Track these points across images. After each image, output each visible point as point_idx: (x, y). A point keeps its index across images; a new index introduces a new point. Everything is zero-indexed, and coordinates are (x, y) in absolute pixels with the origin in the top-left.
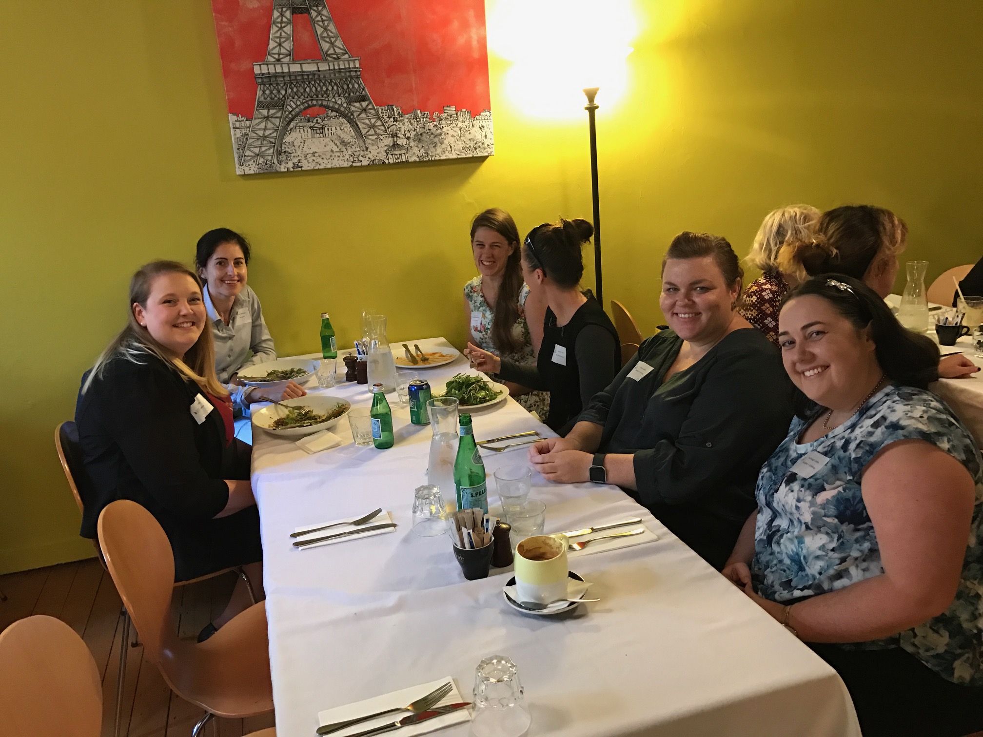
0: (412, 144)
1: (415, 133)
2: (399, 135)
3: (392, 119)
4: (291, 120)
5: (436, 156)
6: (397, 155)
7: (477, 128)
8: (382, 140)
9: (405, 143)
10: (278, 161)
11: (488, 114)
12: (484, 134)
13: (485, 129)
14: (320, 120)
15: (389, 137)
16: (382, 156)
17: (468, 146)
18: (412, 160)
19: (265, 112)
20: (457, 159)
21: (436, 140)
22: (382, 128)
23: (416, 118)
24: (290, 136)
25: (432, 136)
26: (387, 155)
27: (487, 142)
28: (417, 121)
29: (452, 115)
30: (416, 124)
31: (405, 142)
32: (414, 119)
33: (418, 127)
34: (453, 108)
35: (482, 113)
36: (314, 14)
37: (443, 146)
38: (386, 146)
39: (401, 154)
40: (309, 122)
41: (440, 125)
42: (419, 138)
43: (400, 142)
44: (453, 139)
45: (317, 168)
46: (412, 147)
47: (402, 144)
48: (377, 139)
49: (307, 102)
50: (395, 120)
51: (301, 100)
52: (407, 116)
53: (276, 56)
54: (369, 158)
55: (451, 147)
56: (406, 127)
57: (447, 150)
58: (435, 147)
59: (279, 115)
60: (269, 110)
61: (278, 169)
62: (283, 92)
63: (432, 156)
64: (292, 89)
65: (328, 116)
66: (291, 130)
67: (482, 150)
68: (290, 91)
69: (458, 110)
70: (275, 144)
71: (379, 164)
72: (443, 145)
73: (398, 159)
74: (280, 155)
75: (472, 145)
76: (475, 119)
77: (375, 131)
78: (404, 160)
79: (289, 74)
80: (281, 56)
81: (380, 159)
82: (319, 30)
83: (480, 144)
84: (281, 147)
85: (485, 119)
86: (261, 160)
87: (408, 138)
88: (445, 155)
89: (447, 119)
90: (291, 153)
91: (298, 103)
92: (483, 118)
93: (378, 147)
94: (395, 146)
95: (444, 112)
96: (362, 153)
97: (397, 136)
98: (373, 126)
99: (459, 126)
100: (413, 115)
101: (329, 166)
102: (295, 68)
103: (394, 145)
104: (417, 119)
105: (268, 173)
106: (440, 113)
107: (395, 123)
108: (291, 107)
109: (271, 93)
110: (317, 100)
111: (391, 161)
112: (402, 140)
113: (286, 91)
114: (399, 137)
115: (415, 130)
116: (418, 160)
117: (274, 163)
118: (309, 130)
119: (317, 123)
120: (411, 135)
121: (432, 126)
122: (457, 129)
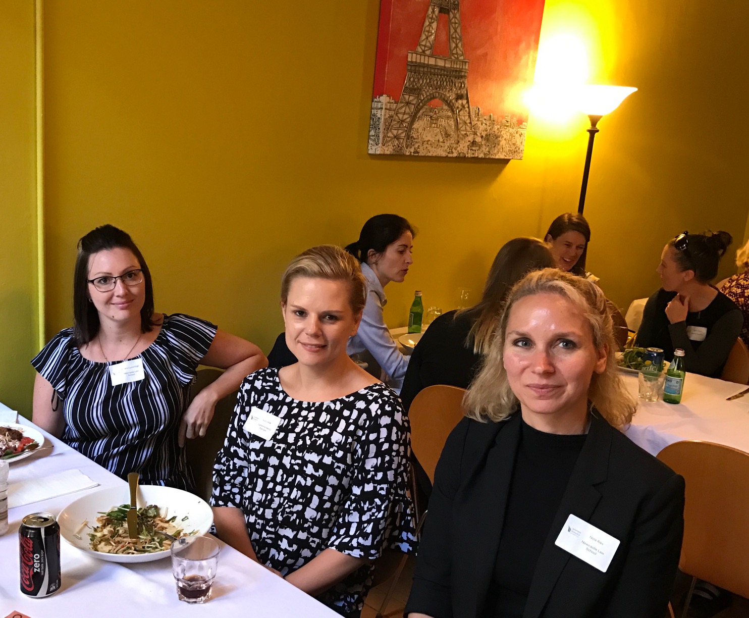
0: (483, 143)
1: (486, 133)
2: (478, 134)
3: (476, 119)
4: (421, 108)
5: (493, 155)
6: (473, 151)
8: (468, 136)
9: (479, 141)
10: (406, 145)
13: (522, 137)
14: (437, 112)
15: (472, 134)
16: (465, 150)
18: (480, 156)
19: (407, 97)
22: (470, 125)
24: (417, 123)
25: (495, 137)
26: (468, 150)
28: (490, 123)
29: (508, 121)
30: (488, 125)
31: (480, 139)
33: (489, 128)
36: (451, 15)
37: (499, 147)
38: (469, 141)
40: (431, 112)
41: (501, 128)
42: (487, 138)
45: (427, 155)
46: (482, 145)
48: (465, 134)
49: (433, 94)
50: (478, 120)
51: (430, 91)
52: (485, 117)
53: (423, 48)
54: (458, 151)
55: (503, 149)
57: (500, 151)
58: (495, 147)
59: (415, 102)
60: (410, 96)
61: (405, 153)
62: (421, 81)
64: (427, 80)
65: (442, 109)
66: (419, 117)
68: (425, 81)
70: (407, 128)
73: (473, 154)
74: (408, 139)
77: (466, 128)
79: (428, 66)
80: (426, 48)
82: (452, 31)
83: (518, 149)
84: (410, 132)
86: (396, 142)
87: (482, 137)
88: (498, 155)
89: (505, 124)
90: (414, 139)
91: (428, 94)
92: (523, 127)
93: (465, 142)
94: (474, 143)
95: (504, 118)
96: (455, 146)
99: (510, 131)
100: (488, 118)
101: (434, 155)
102: (432, 61)
104: (489, 121)
105: (397, 156)
106: (502, 119)
107: (477, 122)
108: (423, 96)
109: (414, 81)
110: (439, 93)
111: (469, 156)
112: (478, 138)
113: (423, 80)
115: (487, 130)
116: (483, 157)
117: (403, 146)
118: (430, 119)
119: (435, 114)
120: (484, 134)
121: (496, 129)
122: (508, 134)
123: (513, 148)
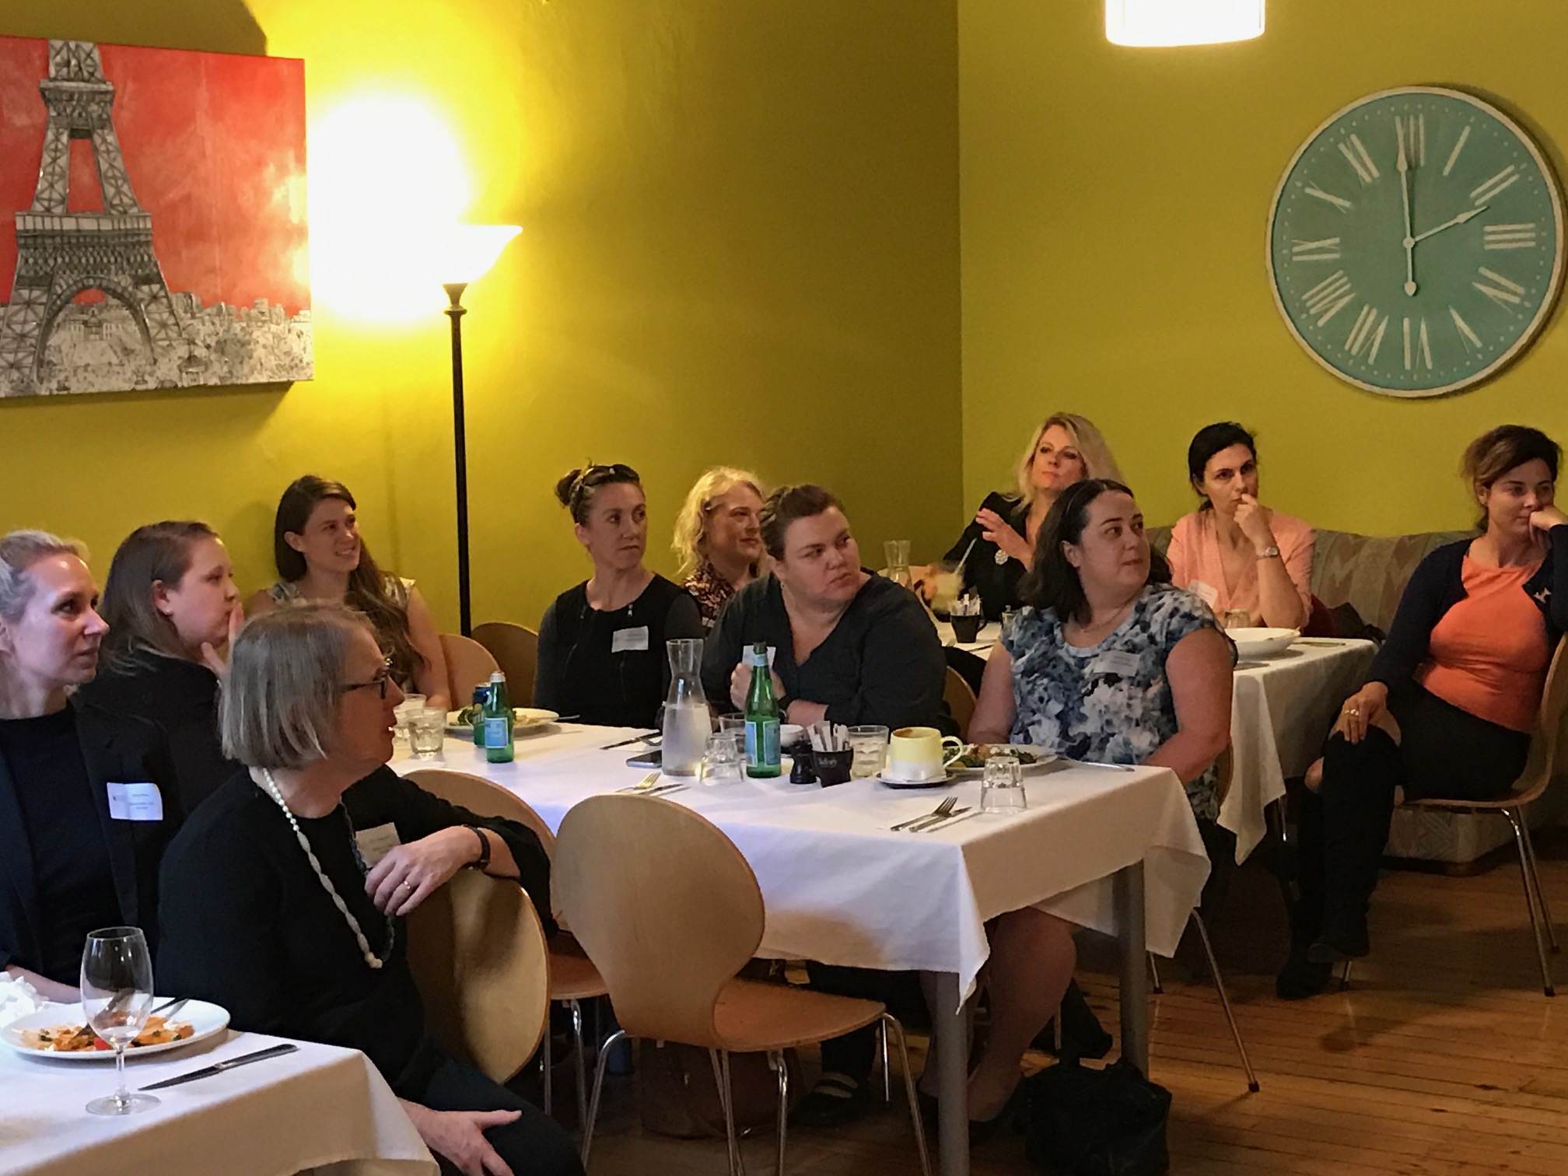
1: (217, 338)
2: (197, 341)
3: (189, 315)
4: (60, 309)
5: (242, 379)
6: (193, 374)
7: (293, 336)
8: (175, 348)
9: (204, 355)
10: (38, 377)
11: (308, 312)
12: (302, 346)
13: (304, 338)
14: (96, 312)
15: (184, 344)
16: (174, 375)
17: (282, 364)
18: (211, 382)
19: (25, 293)
20: (269, 384)
21: (243, 351)
22: (176, 328)
23: (219, 312)
24: (57, 336)
25: (239, 345)
26: (181, 373)
27: (306, 358)
28: (221, 320)
29: (264, 312)
30: (218, 325)
31: (204, 352)
32: (216, 315)
33: (222, 330)
34: (266, 301)
35: (300, 312)
36: (97, 140)
37: (252, 361)
38: (179, 358)
39: (197, 373)
40: (83, 313)
41: (249, 327)
42: (221, 348)
43: (197, 353)
44: (263, 350)
45: (88, 391)
46: (212, 362)
47: (200, 357)
48: (168, 346)
49: (81, 280)
50: (193, 317)
51: (74, 276)
52: (208, 310)
53: (46, 203)
54: (157, 378)
55: (261, 364)
56: (206, 328)
57: (256, 369)
58: (241, 363)
59: (44, 299)
60: (31, 290)
61: (37, 392)
62: (51, 262)
63: (237, 378)
64: (63, 258)
65: (107, 305)
66: (59, 325)
67: (300, 372)
68: (60, 260)
69: (272, 304)
70: (35, 347)
71: (169, 389)
73: (195, 380)
74: (42, 367)
76: (293, 320)
77: (167, 334)
78: (202, 383)
79: (62, 233)
80: (53, 204)
81: (171, 381)
82: (104, 166)
83: (297, 361)
84: (43, 354)
85: (304, 321)
86: (15, 375)
87: (208, 347)
88: (253, 376)
89: (257, 318)
90: (55, 365)
91: (71, 282)
92: (302, 320)
93: (170, 360)
94: (191, 359)
95: (254, 306)
96: (148, 369)
97: (194, 344)
98: (164, 325)
99: (272, 330)
100: (215, 310)
101: (105, 389)
102: (69, 224)
103: (189, 358)
104: (220, 316)
105: (23, 398)
106: (250, 309)
107: (192, 321)
108: (61, 287)
109: (36, 263)
110: (94, 279)
111: (186, 385)
112: (200, 350)
113: (56, 259)
114: (197, 345)
115: (217, 334)
116: (219, 383)
117: (32, 381)
118: (82, 327)
119: (93, 315)
120: (212, 341)
121: (239, 328)
122: (270, 337)
123: (287, 361)
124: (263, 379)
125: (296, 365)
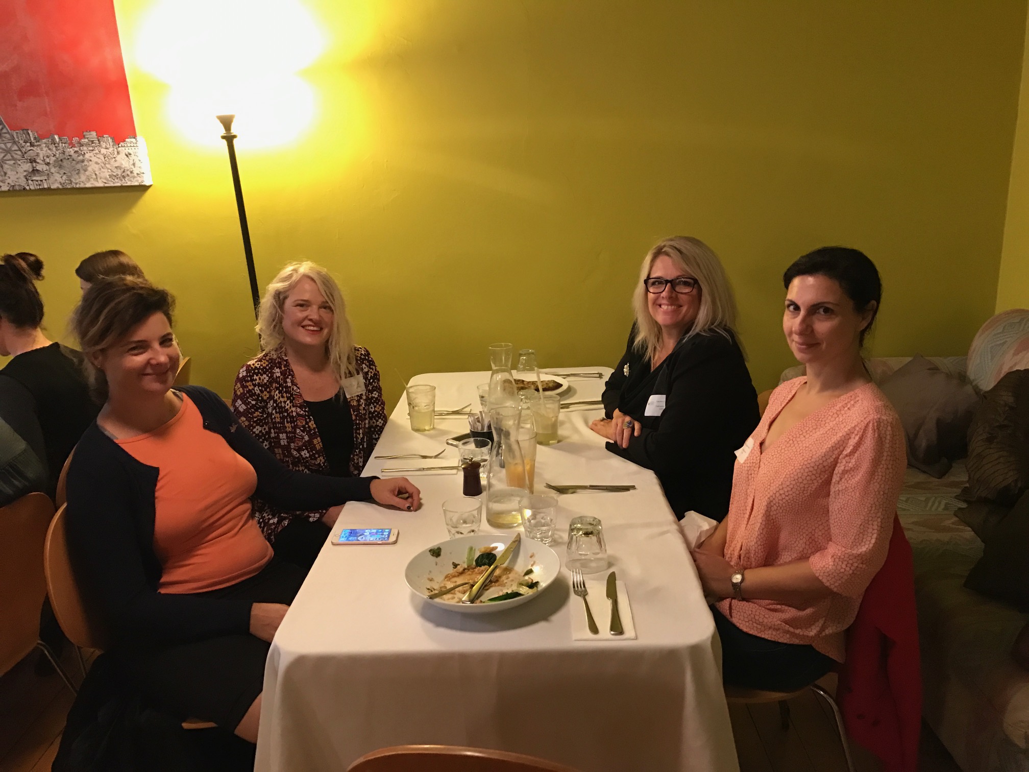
0: (53, 170)
1: (54, 158)
2: (38, 161)
5: (80, 184)
6: (37, 181)
7: (122, 155)
8: (20, 165)
9: (44, 169)
11: (133, 140)
13: (132, 157)
16: (23, 182)
17: (115, 174)
18: (54, 186)
23: (54, 142)
25: (74, 162)
26: (27, 180)
28: (56, 147)
29: (93, 141)
30: (54, 149)
31: (45, 167)
32: (52, 144)
33: (58, 152)
34: (94, 134)
35: (127, 140)
38: (25, 171)
41: (82, 151)
42: (59, 163)
43: (39, 167)
46: (52, 173)
47: (41, 170)
54: (8, 184)
56: (44, 152)
57: (92, 178)
58: (78, 174)
63: (76, 184)
67: (132, 179)
69: (100, 136)
72: (86, 173)
75: (119, 173)
76: (120, 145)
78: (46, 186)
81: (19, 185)
85: (131, 146)
87: (48, 164)
88: (90, 182)
89: (87, 145)
92: (129, 145)
95: (84, 137)
97: (35, 162)
98: (9, 151)
99: (102, 152)
100: (50, 140)
103: (33, 170)
104: (55, 144)
106: (80, 139)
112: (41, 166)
114: (38, 163)
115: (54, 155)
116: (60, 187)
120: (51, 160)
121: (73, 152)
124: (100, 184)
125: (128, 175)
